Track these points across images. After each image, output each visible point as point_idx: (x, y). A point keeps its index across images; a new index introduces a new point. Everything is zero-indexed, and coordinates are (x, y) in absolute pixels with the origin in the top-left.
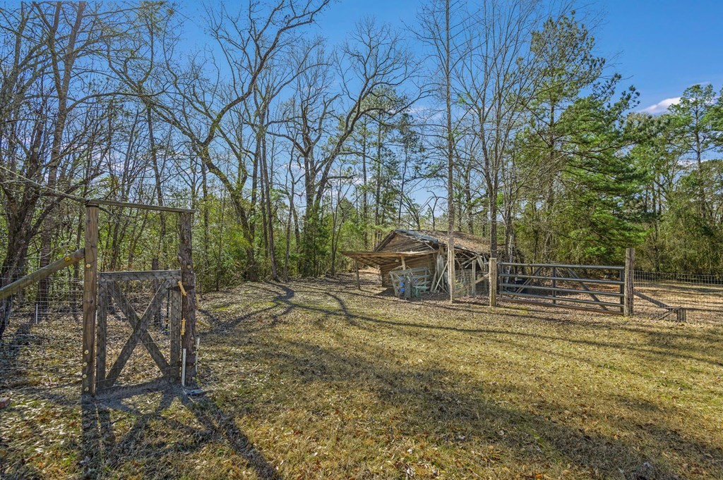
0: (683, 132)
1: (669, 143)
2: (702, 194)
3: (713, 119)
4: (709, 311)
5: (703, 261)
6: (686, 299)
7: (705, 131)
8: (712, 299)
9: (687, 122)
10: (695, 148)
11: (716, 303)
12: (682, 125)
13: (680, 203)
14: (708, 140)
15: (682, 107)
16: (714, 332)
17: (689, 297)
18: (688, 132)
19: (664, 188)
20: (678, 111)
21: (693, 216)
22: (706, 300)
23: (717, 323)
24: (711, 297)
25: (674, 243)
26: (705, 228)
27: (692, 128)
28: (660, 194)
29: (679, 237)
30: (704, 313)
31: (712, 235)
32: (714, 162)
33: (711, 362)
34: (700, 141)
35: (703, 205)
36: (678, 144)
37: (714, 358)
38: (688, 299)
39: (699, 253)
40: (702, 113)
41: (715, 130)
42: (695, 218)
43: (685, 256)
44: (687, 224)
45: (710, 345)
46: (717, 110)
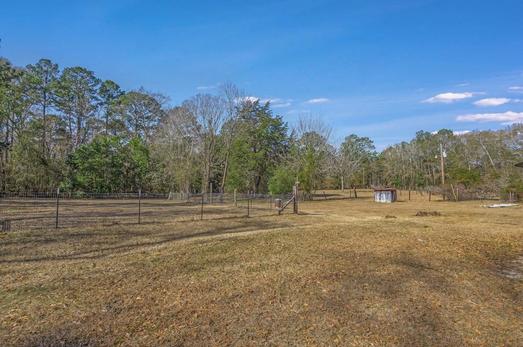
0: (35, 88)
1: (24, 93)
2: (44, 136)
3: (56, 87)
4: (34, 218)
5: (39, 182)
6: (20, 211)
7: (50, 93)
8: (40, 209)
9: (40, 83)
10: (43, 103)
11: (41, 212)
12: (35, 83)
13: (27, 139)
14: (51, 100)
15: (37, 70)
16: (29, 236)
17: (23, 209)
18: (39, 90)
19: (16, 126)
20: (34, 72)
21: (35, 150)
22: (35, 210)
23: (37, 227)
24: (39, 208)
25: (19, 168)
26: (42, 159)
27: (42, 88)
28: (13, 129)
29: (23, 164)
30: (29, 221)
31: (47, 164)
32: (54, 116)
33: (20, 261)
34: (46, 98)
35: (43, 143)
36: (30, 95)
37: (22, 257)
38: (22, 211)
39: (37, 177)
40: (49, 81)
41: (57, 95)
42: (37, 152)
43: (27, 178)
44: (30, 155)
45: (24, 246)
46: (59, 83)
